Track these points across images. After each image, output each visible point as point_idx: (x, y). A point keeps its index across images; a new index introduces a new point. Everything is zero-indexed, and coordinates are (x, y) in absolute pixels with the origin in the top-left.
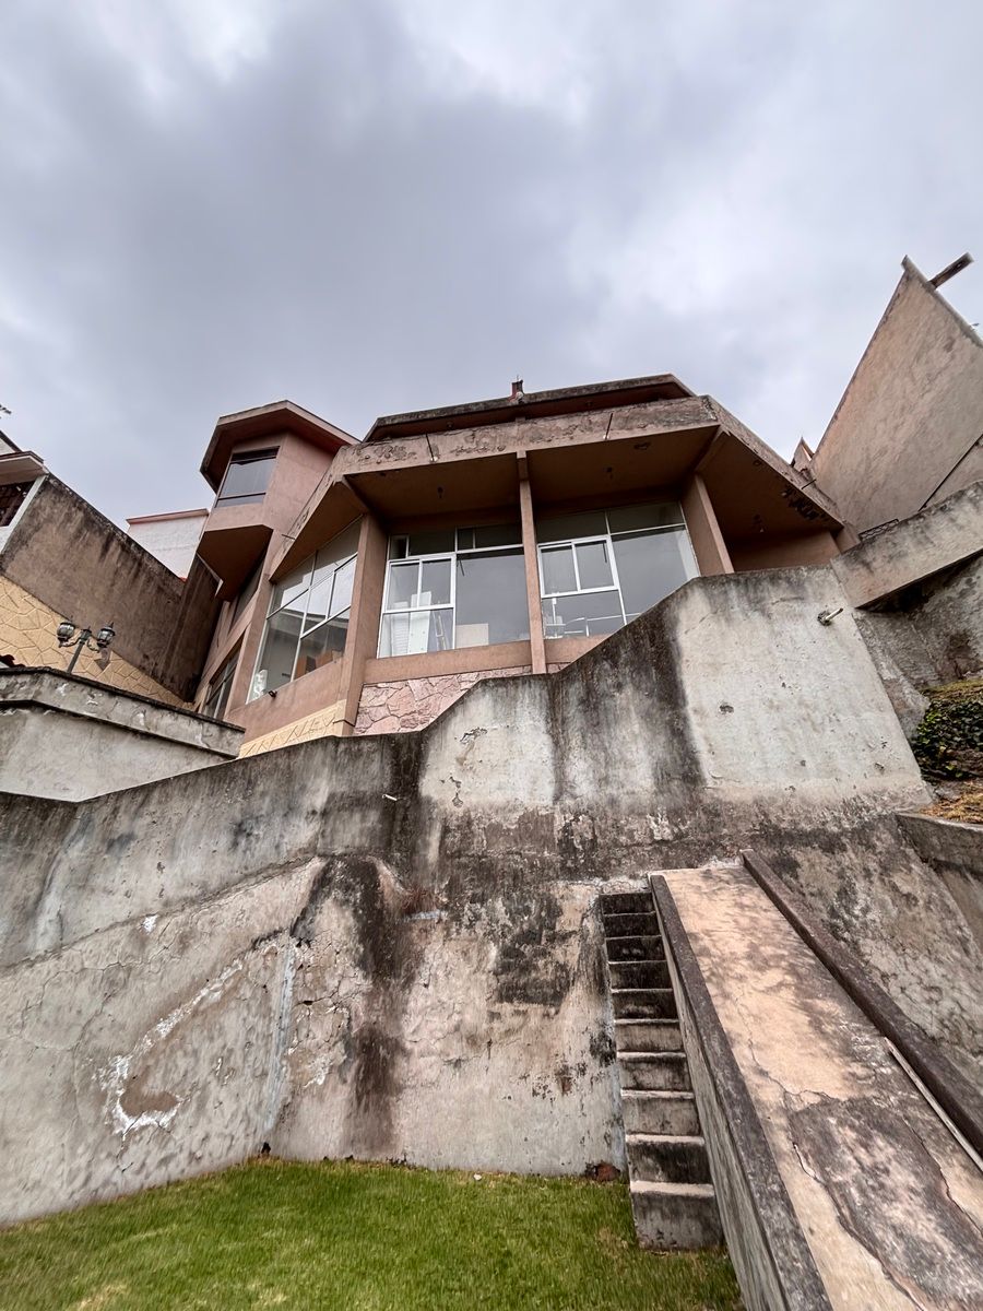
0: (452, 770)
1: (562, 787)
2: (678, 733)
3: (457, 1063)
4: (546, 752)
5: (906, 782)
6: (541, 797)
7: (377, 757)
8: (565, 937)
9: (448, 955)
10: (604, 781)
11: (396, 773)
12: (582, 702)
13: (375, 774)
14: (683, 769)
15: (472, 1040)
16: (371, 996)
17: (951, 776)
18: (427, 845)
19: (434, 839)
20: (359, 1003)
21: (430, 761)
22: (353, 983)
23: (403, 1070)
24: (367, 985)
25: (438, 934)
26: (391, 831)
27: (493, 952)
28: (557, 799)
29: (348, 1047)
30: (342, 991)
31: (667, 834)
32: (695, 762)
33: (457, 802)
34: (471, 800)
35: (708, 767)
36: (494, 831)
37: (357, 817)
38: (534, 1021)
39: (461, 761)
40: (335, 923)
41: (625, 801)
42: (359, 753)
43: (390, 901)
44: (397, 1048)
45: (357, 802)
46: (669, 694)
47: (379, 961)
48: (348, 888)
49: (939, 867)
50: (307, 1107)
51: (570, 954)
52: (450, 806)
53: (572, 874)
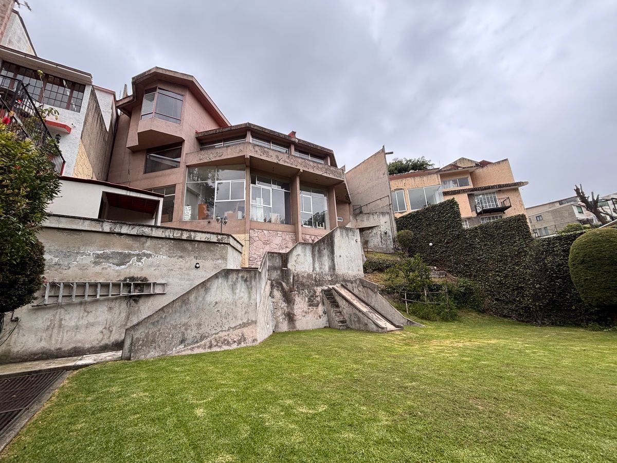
0: (294, 263)
1: (314, 269)
2: (333, 260)
3: (304, 316)
4: (311, 261)
5: (361, 273)
6: (310, 271)
7: (278, 258)
8: (317, 296)
9: (299, 300)
10: (321, 268)
11: (282, 262)
12: (318, 251)
13: (278, 262)
14: (333, 267)
15: (306, 313)
16: (287, 307)
17: (367, 273)
18: (290, 279)
19: (292, 277)
20: (285, 308)
21: (289, 260)
22: (284, 305)
23: (295, 318)
24: (286, 305)
25: (297, 296)
26: (283, 275)
27: (307, 299)
28: (313, 271)
29: (285, 315)
30: (282, 306)
31: (330, 279)
32: (335, 266)
33: (295, 270)
34: (298, 270)
35: (337, 267)
36: (303, 277)
37: (275, 272)
38: (315, 309)
39: (295, 261)
40: (277, 294)
41: (324, 272)
42: (273, 257)
43: (286, 290)
44: (294, 314)
45: (275, 268)
46: (332, 252)
47: (288, 301)
48: (278, 287)
49: (364, 287)
50: (280, 325)
51: (319, 299)
52: (294, 271)
53: (317, 286)
